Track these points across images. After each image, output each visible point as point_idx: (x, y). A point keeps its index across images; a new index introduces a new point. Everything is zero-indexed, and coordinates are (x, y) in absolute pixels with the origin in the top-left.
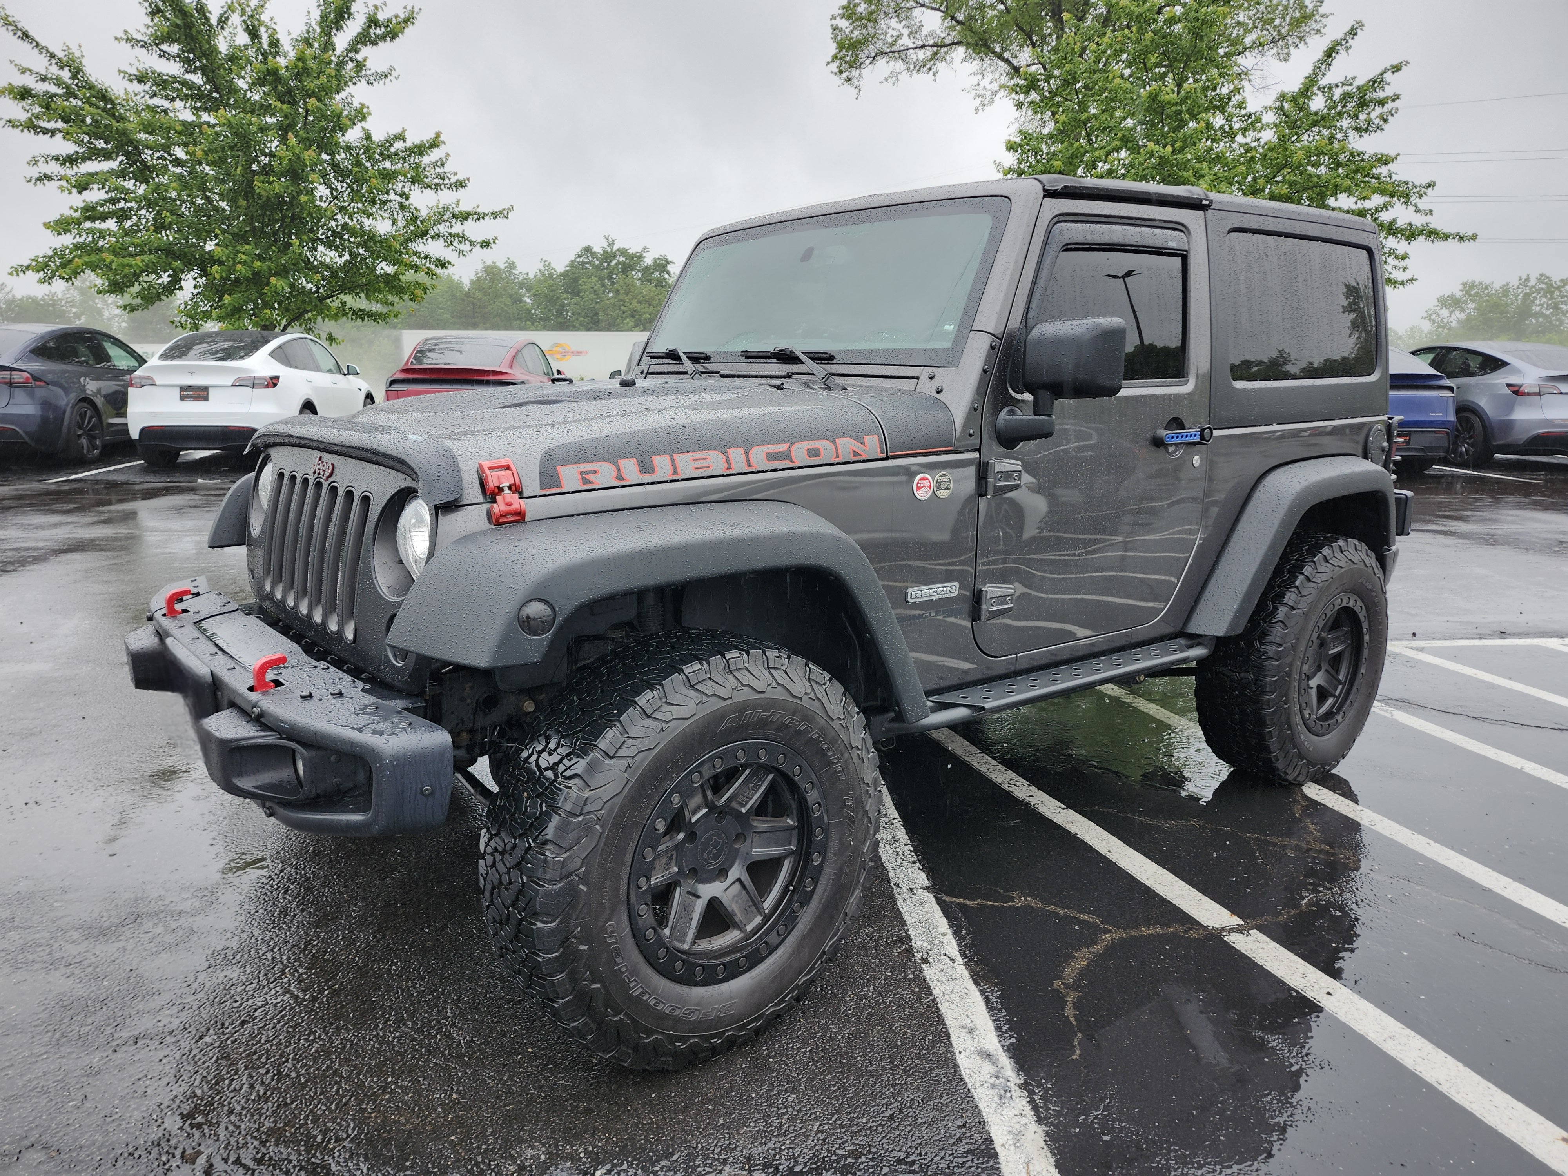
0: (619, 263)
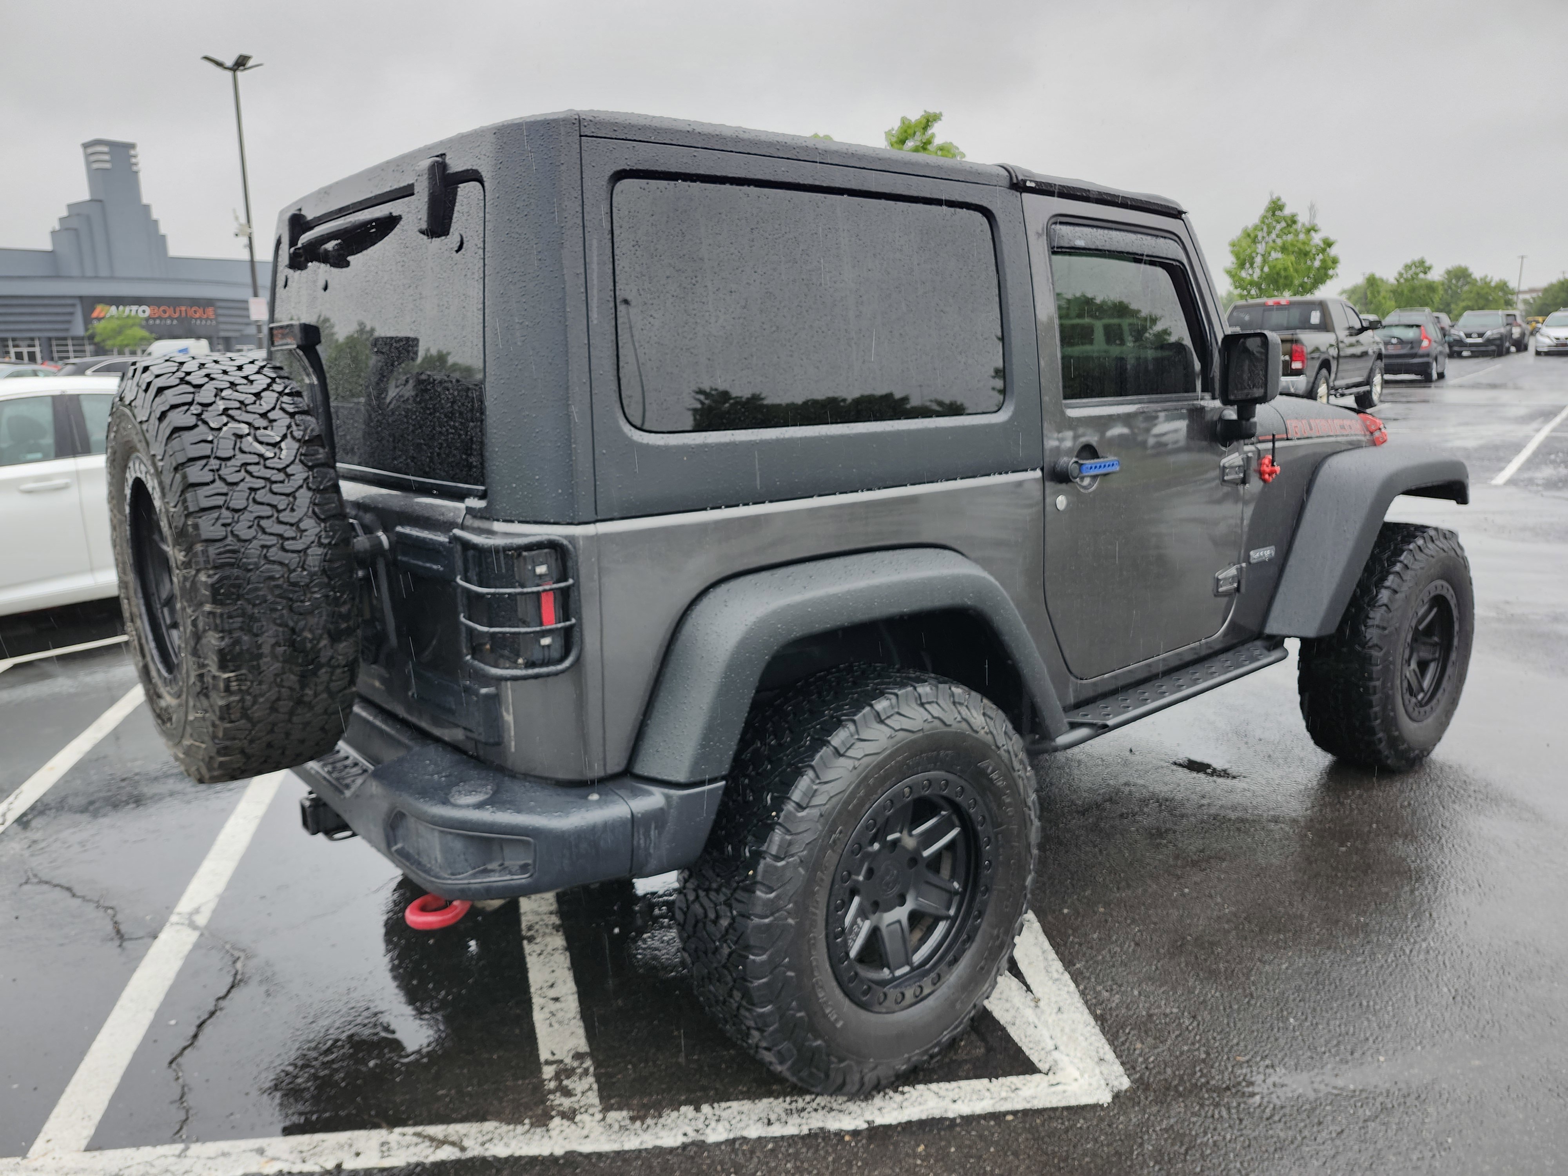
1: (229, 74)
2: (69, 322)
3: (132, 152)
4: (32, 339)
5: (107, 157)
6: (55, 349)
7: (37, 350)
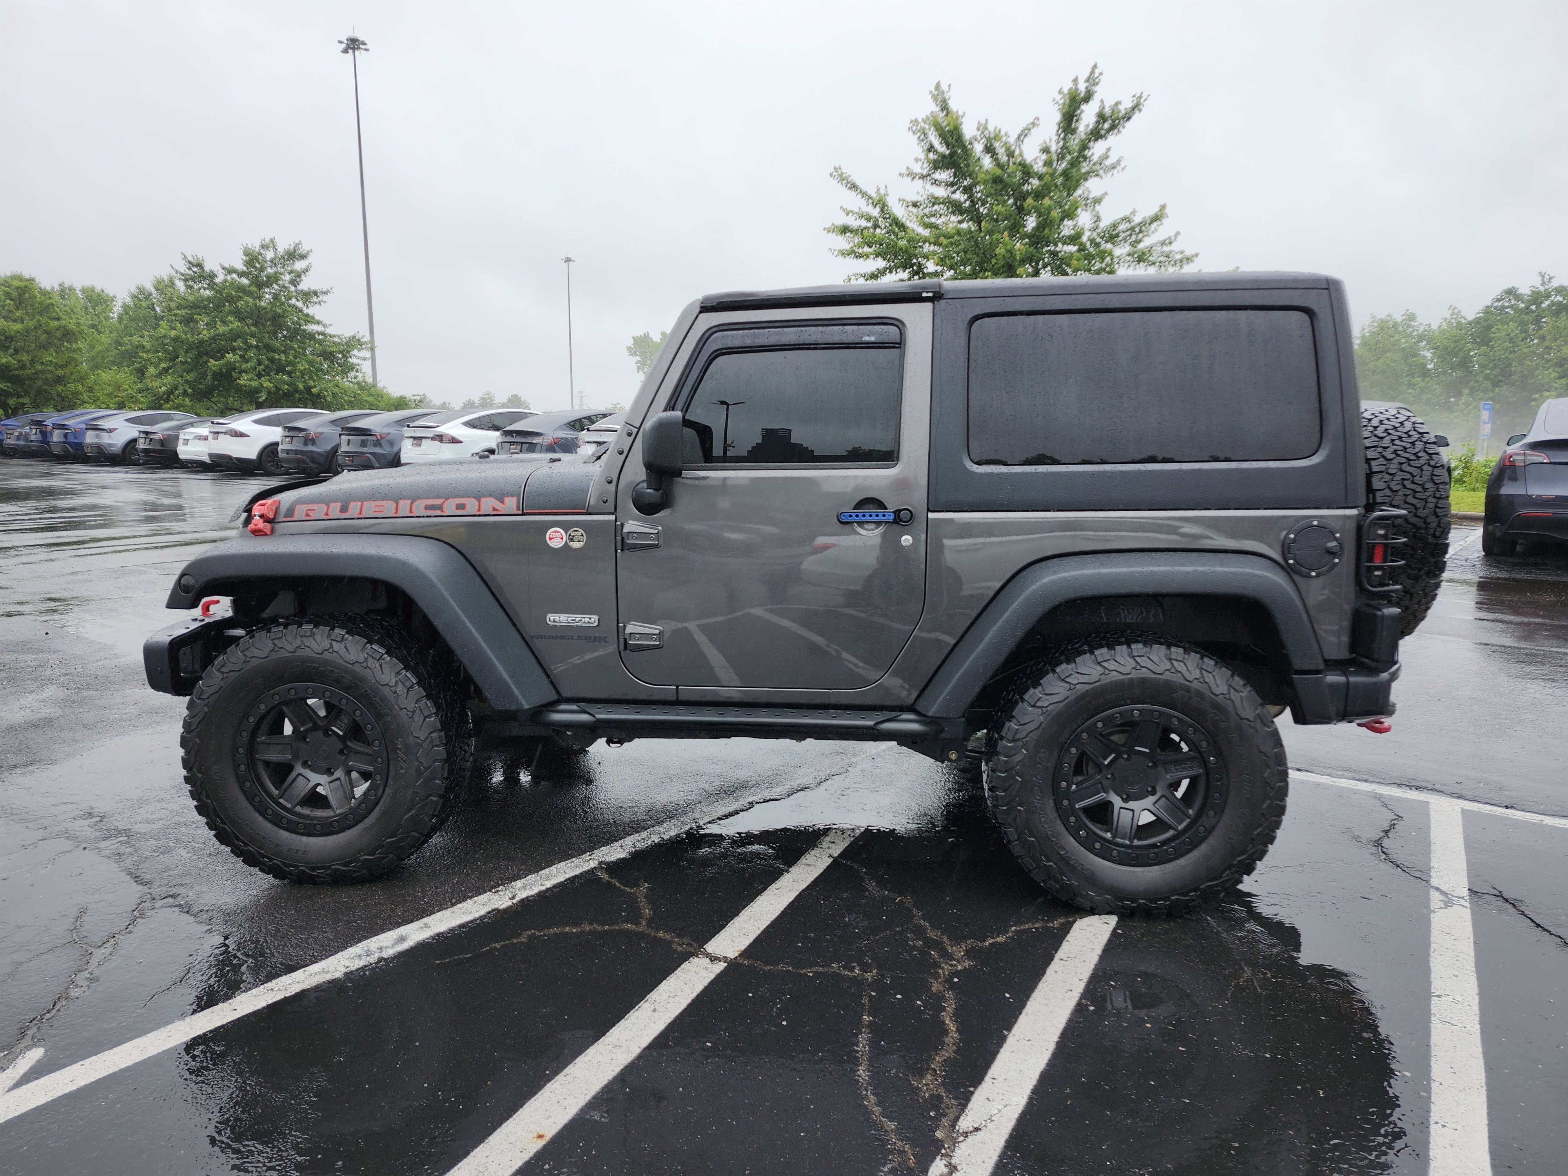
0: (1553, 304)
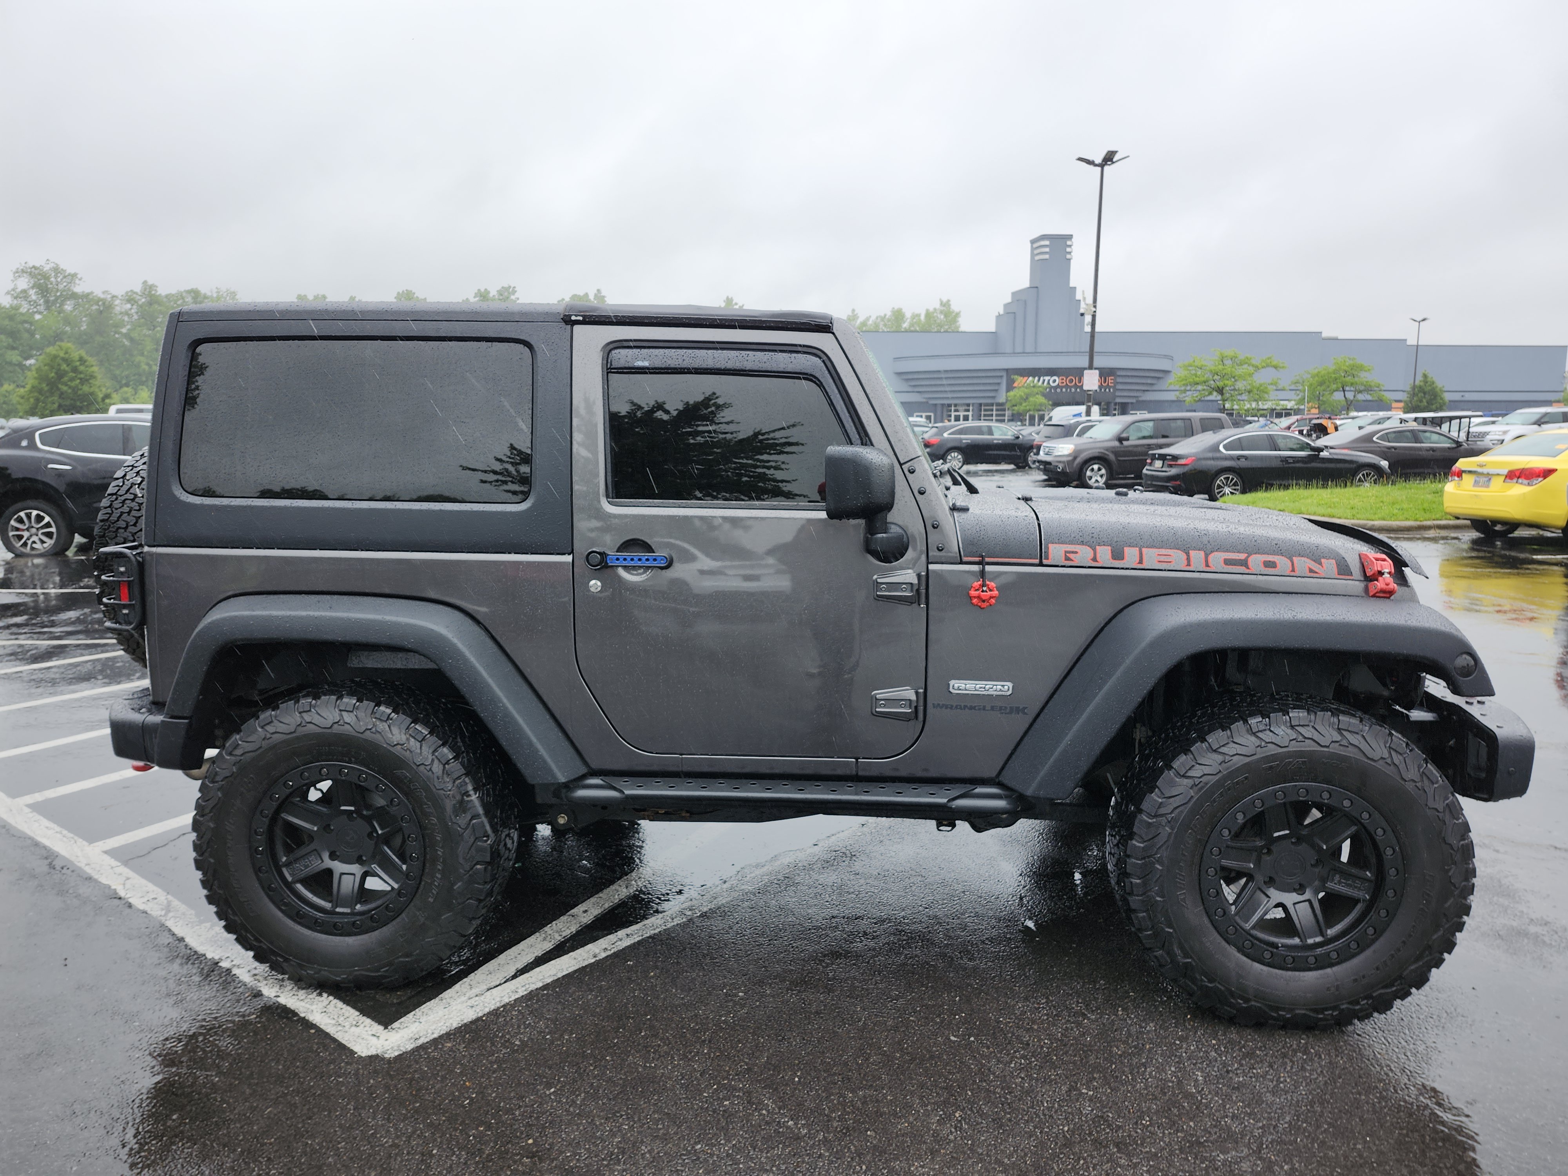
1: (1099, 169)
2: (996, 390)
3: (1069, 243)
4: (968, 405)
5: (1047, 250)
6: (983, 413)
7: (970, 413)
